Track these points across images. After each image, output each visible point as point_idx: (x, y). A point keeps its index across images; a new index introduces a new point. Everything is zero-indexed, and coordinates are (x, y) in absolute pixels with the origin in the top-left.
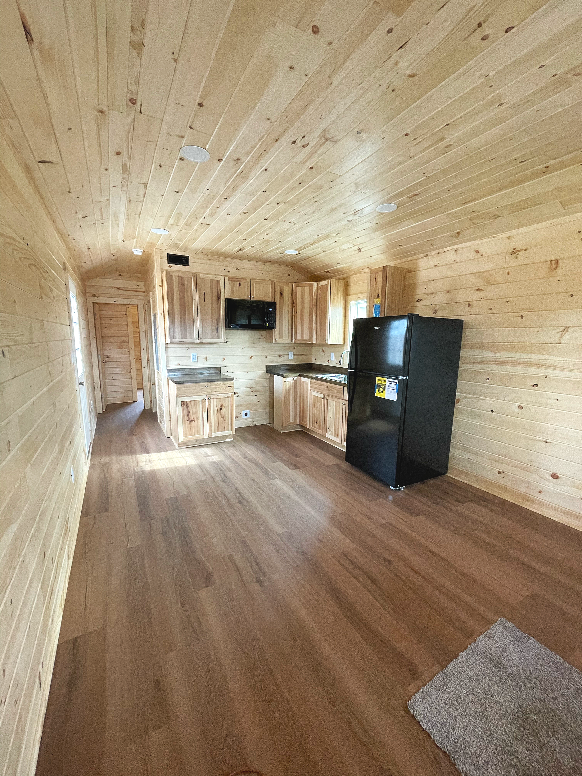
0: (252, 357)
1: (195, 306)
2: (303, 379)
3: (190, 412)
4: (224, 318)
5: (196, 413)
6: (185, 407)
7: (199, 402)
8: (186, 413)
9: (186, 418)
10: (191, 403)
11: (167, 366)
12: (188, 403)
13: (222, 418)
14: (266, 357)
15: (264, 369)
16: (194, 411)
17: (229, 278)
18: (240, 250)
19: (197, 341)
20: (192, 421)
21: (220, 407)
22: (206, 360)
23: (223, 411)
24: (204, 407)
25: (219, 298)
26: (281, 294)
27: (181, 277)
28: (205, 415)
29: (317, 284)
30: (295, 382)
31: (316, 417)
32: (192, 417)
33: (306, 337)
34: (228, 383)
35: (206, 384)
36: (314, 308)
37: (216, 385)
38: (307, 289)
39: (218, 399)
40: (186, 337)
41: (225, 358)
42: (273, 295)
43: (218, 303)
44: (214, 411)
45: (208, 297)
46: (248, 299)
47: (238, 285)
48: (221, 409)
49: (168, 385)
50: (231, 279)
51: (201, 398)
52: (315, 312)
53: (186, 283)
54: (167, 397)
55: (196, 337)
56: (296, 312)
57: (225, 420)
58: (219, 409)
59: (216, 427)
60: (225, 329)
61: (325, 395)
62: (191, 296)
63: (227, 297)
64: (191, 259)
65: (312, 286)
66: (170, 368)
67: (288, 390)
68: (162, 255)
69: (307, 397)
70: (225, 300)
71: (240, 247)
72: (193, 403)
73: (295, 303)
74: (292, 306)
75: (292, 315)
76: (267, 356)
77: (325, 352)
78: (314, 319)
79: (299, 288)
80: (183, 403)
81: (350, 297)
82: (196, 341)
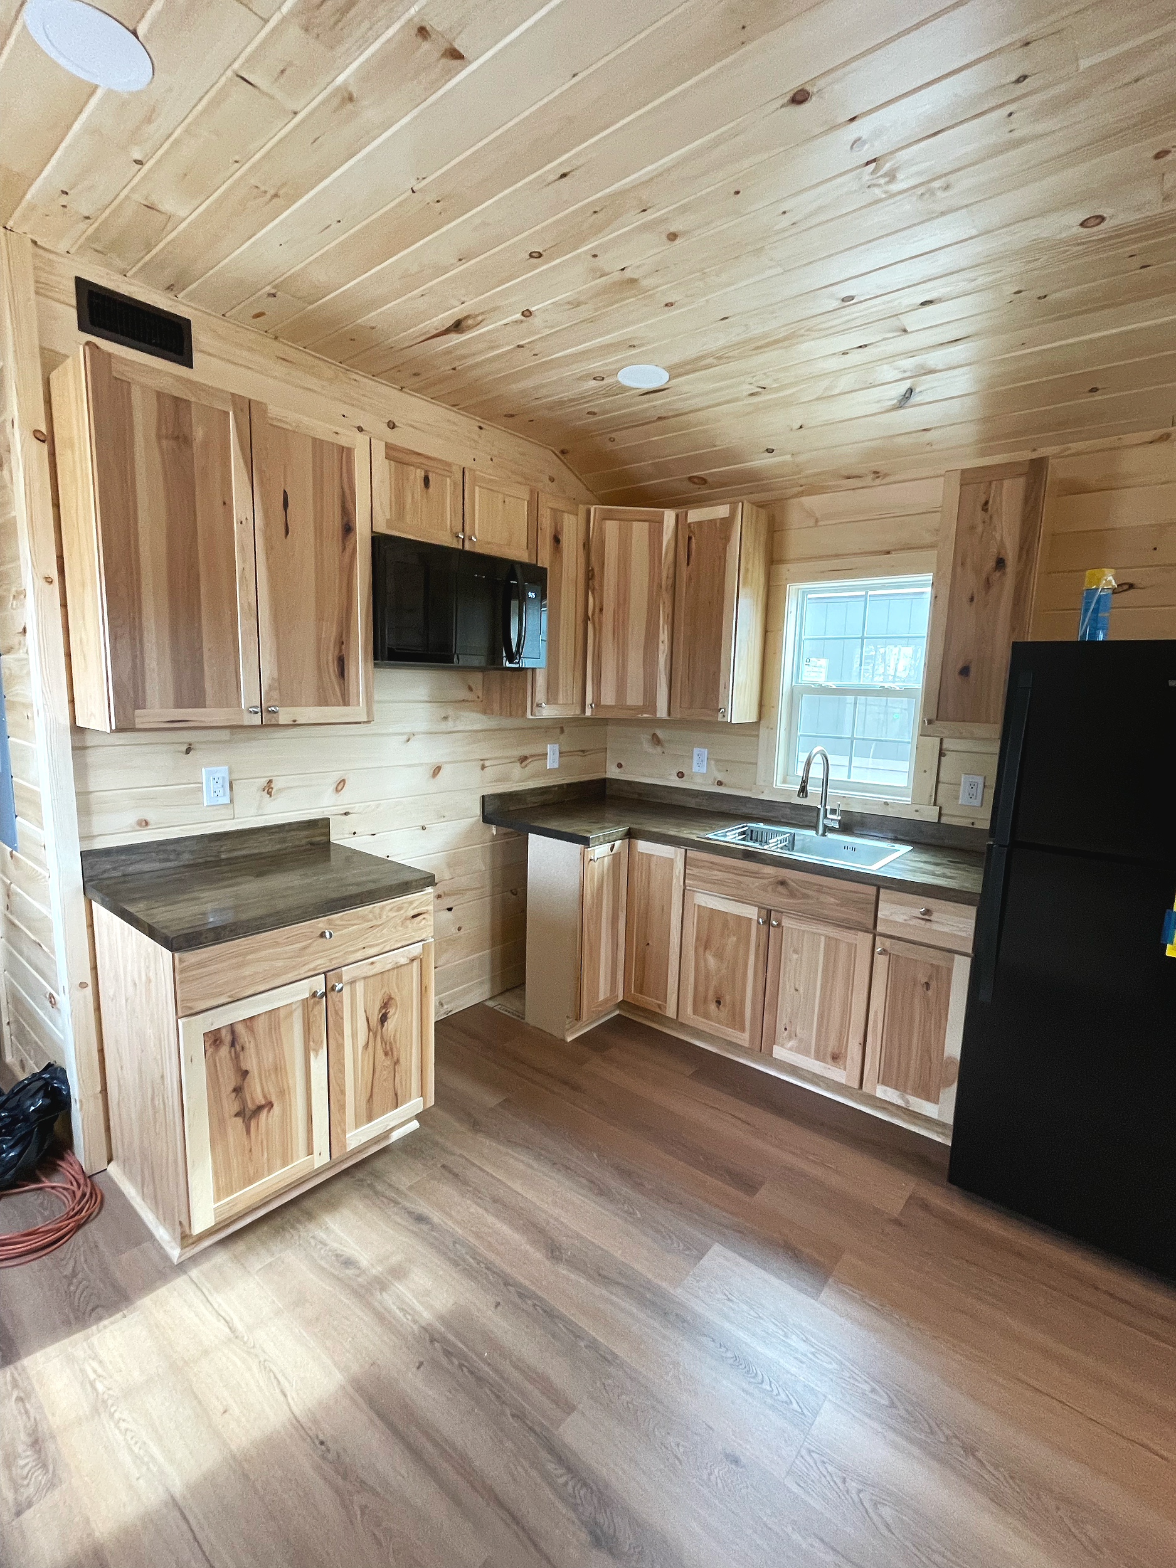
0: (439, 768)
1: (243, 548)
2: (643, 846)
3: (246, 1072)
4: (367, 617)
5: (279, 1069)
6: (224, 1051)
7: (290, 1014)
8: (229, 1081)
9: (231, 1106)
10: (251, 1030)
11: (82, 838)
12: (241, 1030)
13: (386, 1054)
14: (483, 767)
15: (477, 810)
16: (268, 1059)
17: (388, 446)
18: (458, 326)
19: (256, 720)
20: (260, 1108)
21: (380, 1011)
22: (269, 794)
23: (390, 1024)
24: (314, 1030)
25: (348, 529)
26: (557, 540)
27: (176, 400)
28: (319, 1065)
29: (677, 516)
30: (616, 858)
31: (714, 983)
32: (256, 1092)
33: (634, 698)
34: (411, 903)
35: (321, 923)
36: (666, 597)
37: (364, 919)
38: (640, 530)
39: (371, 980)
40: (198, 702)
41: (344, 781)
42: (533, 543)
43: (344, 549)
44: (354, 1035)
45: (302, 513)
46: (455, 545)
47: (420, 483)
48: (384, 1019)
49: (91, 926)
50: (397, 456)
51: (302, 991)
52: (669, 610)
53: (199, 433)
54: (83, 985)
55: (248, 697)
56: (601, 610)
57: (397, 1062)
58: (375, 1018)
59: (364, 1100)
60: (371, 664)
61: (769, 912)
62: (227, 504)
63: (382, 528)
64: (200, 337)
65: (657, 524)
66: (99, 844)
67: (598, 890)
68: (44, 277)
69: (666, 911)
70: (373, 538)
71: (456, 312)
72: (261, 1026)
73: (597, 578)
74: (587, 587)
75: (586, 618)
76: (487, 763)
77: (666, 745)
78: (664, 636)
79: (611, 527)
80: (214, 1039)
81: (786, 570)
82: (246, 714)
